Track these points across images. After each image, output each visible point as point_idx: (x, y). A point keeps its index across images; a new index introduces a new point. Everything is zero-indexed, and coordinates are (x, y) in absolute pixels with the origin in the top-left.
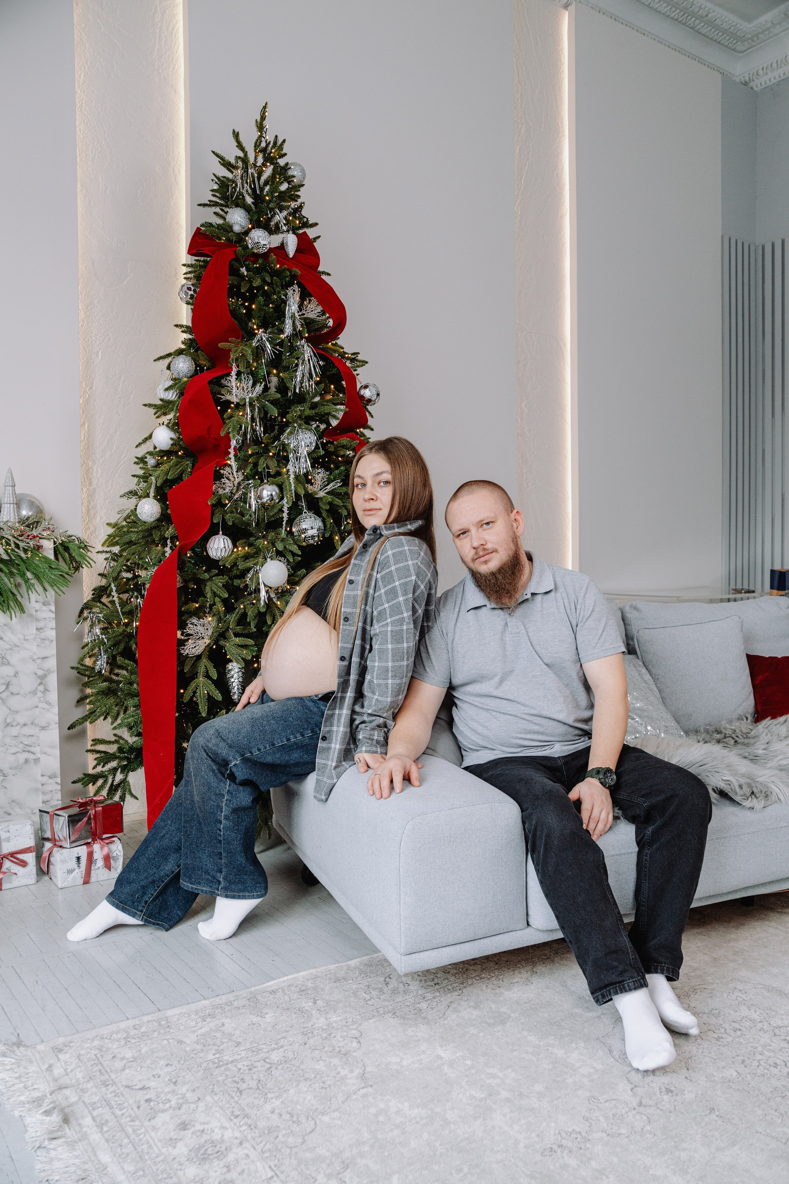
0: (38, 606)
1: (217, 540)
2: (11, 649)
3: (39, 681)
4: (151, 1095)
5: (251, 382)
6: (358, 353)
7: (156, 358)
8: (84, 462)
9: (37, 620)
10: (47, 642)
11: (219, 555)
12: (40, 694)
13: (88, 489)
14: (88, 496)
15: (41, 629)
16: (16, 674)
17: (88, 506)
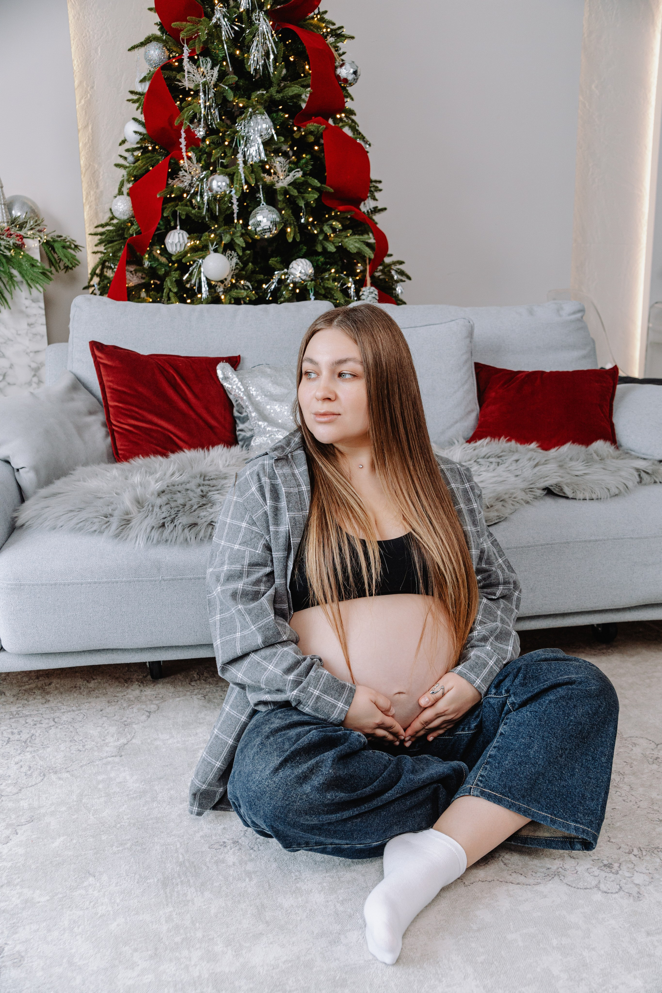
0: (28, 303)
2: (5, 343)
3: (33, 373)
5: (209, 65)
6: (342, 27)
7: (130, 47)
9: (28, 316)
10: (39, 337)
12: (34, 385)
15: (32, 324)
16: (11, 366)
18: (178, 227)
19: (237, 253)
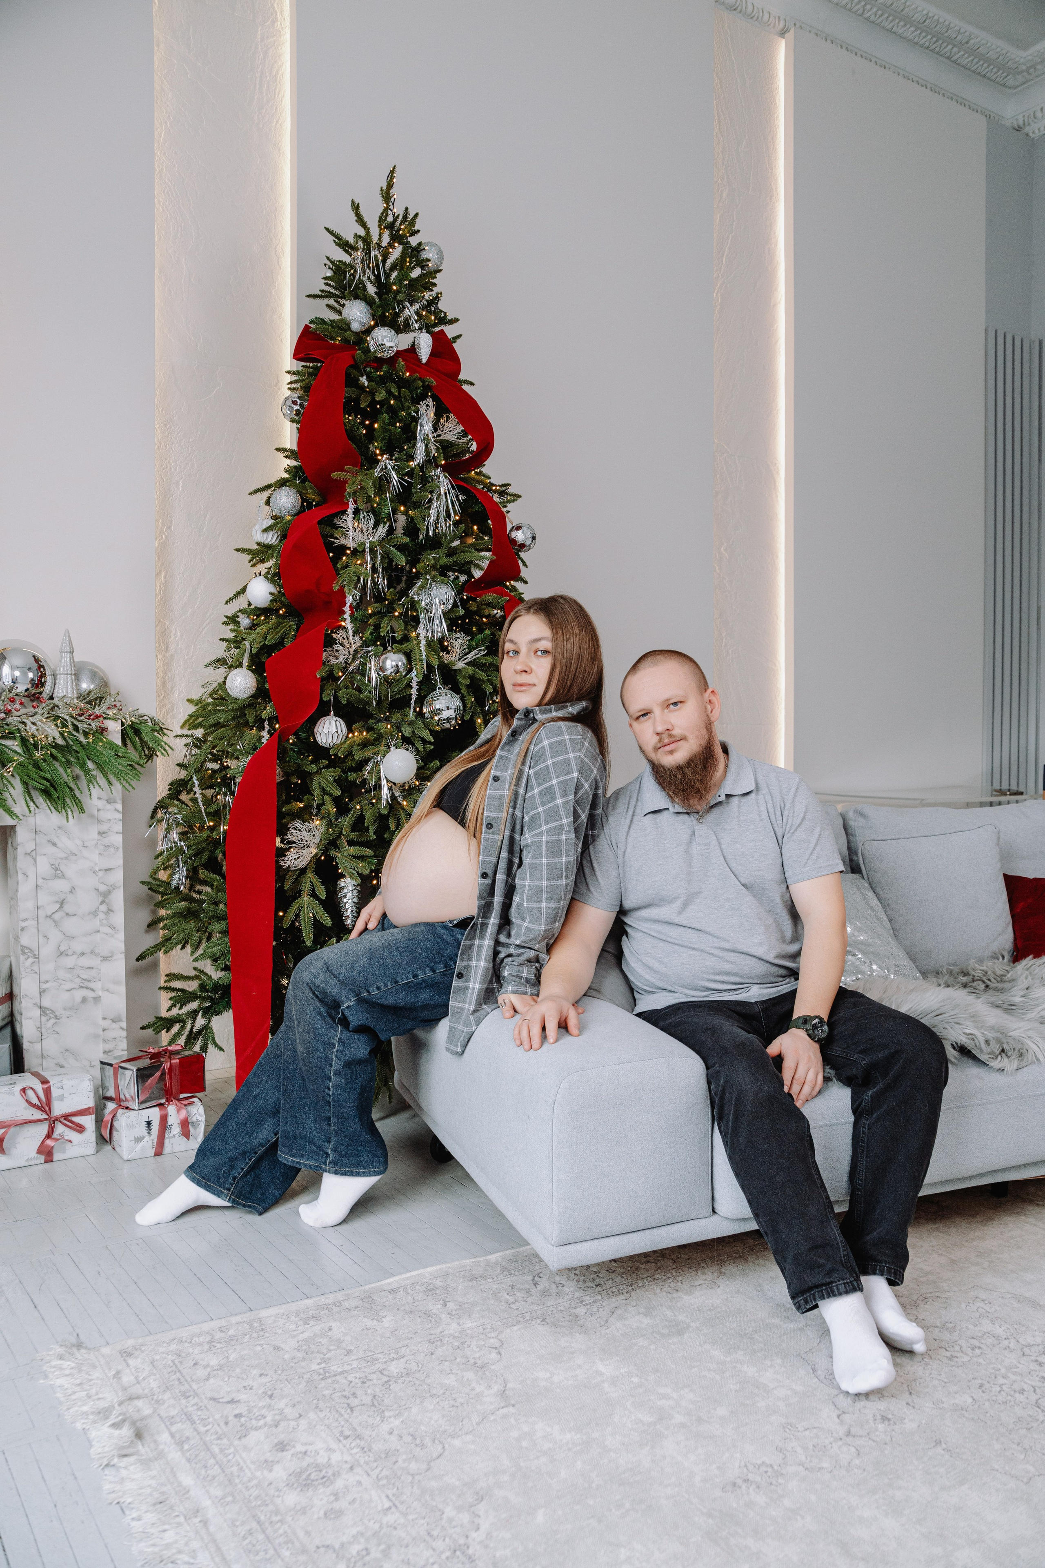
0: (100, 804)
1: (327, 722)
2: (66, 858)
3: (101, 899)
4: (241, 1409)
5: (372, 522)
6: (509, 485)
7: (252, 490)
8: (160, 621)
9: (100, 822)
10: (112, 850)
11: (330, 741)
12: (101, 916)
13: (164, 656)
14: (164, 665)
15: (104, 833)
16: (72, 890)
17: (164, 677)
18: (332, 713)
19: (417, 748)
